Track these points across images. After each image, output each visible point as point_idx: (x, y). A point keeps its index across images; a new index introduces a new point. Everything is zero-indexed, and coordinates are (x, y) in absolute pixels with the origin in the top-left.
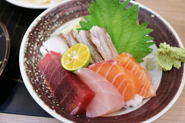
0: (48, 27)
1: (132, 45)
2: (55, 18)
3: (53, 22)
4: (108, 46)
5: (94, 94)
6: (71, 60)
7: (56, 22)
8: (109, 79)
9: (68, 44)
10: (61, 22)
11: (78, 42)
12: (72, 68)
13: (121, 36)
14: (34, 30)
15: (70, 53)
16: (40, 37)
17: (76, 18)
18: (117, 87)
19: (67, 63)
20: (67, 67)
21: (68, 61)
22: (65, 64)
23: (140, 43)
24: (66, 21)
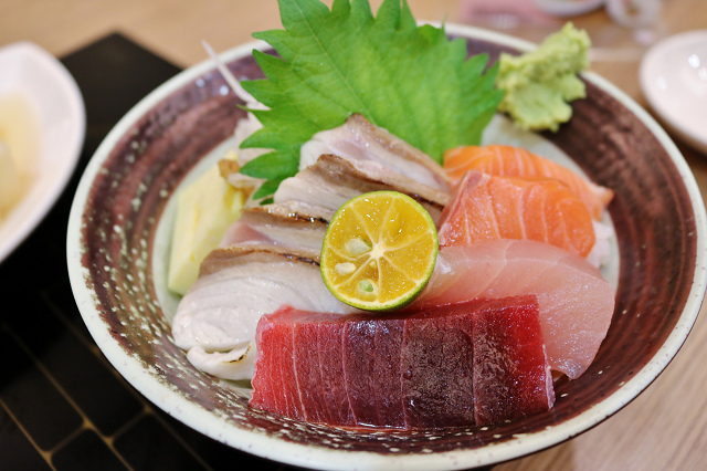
0: (130, 284)
1: (450, 115)
2: (119, 242)
3: (125, 258)
4: (409, 158)
6: (372, 273)
7: (129, 251)
8: (510, 233)
9: (286, 256)
10: (143, 243)
12: (414, 284)
15: (341, 261)
16: (145, 327)
19: (377, 288)
20: (393, 297)
21: (367, 283)
22: (372, 299)
23: (464, 94)
24: (150, 229)
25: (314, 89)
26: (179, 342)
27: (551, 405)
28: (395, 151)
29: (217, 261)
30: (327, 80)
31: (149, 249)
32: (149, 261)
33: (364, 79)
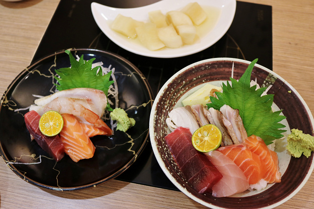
0: (174, 95)
1: (262, 129)
2: (181, 85)
3: (179, 89)
4: (239, 129)
5: (222, 176)
6: (201, 140)
7: (182, 88)
8: (237, 162)
9: (198, 121)
10: (187, 88)
11: (209, 123)
12: (203, 150)
13: (253, 119)
14: (161, 100)
15: (201, 133)
16: (166, 106)
17: (203, 83)
18: (243, 171)
19: (198, 144)
20: (199, 148)
21: (199, 141)
22: (196, 144)
23: (270, 128)
24: (192, 86)
25: (236, 98)
26: (170, 114)
27: (200, 192)
28: (237, 124)
29: (189, 108)
30: (239, 98)
31: (187, 91)
32: (184, 93)
33: (248, 105)
